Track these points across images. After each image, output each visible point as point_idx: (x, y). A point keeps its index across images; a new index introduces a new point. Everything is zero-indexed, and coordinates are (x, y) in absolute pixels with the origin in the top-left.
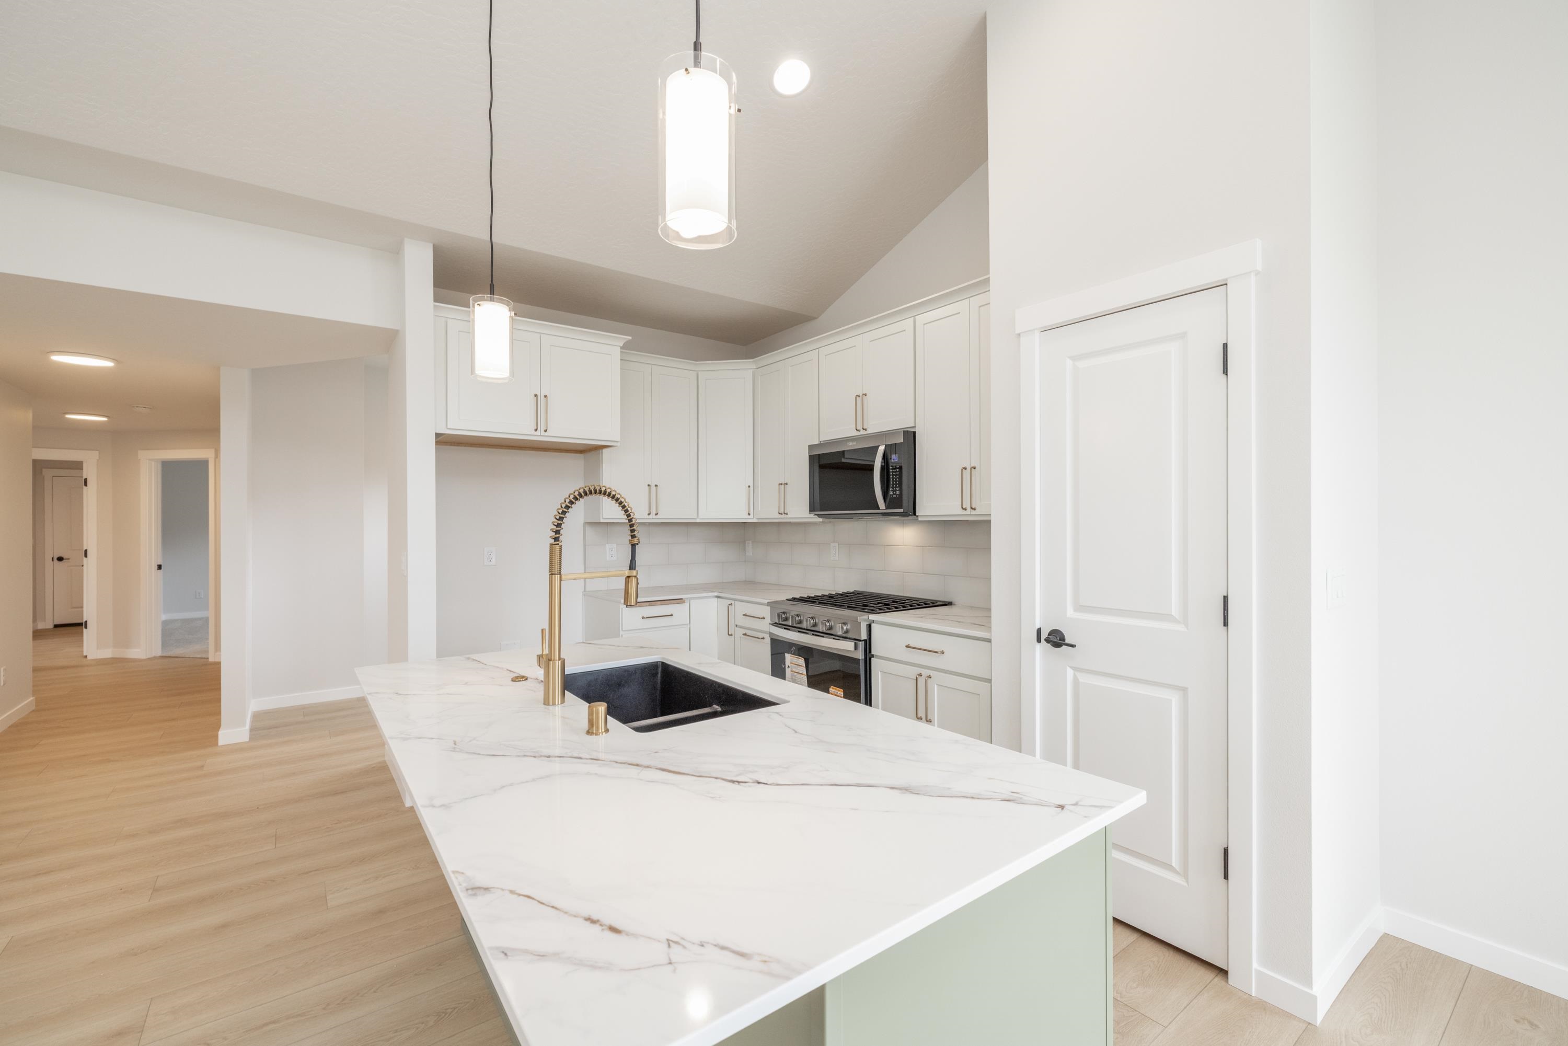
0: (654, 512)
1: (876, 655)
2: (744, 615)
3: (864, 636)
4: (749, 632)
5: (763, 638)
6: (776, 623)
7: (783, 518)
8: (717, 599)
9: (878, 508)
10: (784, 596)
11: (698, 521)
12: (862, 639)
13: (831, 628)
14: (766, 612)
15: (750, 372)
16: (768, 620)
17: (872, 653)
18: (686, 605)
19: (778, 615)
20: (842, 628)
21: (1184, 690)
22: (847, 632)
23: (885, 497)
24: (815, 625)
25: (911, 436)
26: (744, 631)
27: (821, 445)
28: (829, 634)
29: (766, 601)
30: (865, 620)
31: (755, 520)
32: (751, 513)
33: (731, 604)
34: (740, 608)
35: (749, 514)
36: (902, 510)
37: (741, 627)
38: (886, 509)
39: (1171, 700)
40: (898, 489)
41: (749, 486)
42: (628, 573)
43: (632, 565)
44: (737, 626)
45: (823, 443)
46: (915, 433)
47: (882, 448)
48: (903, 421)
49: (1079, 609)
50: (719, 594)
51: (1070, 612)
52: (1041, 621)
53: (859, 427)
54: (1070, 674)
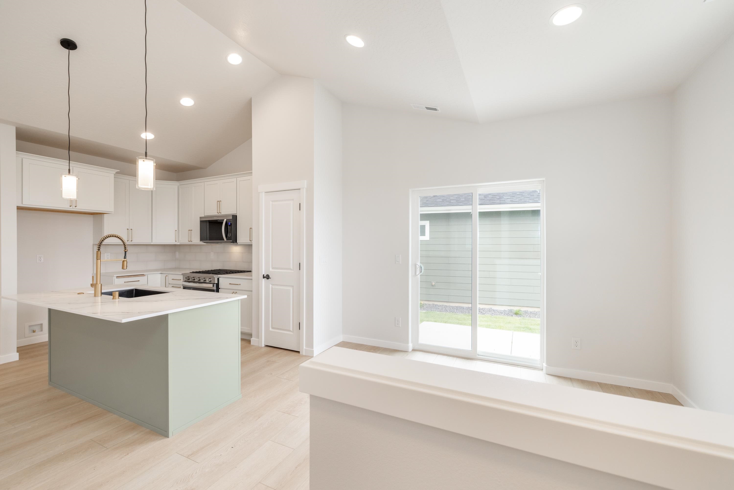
0: (130, 240)
1: (221, 288)
2: (172, 279)
3: (216, 282)
4: (174, 286)
5: (180, 287)
6: (185, 281)
7: (190, 243)
8: (160, 274)
9: (224, 240)
10: (188, 272)
11: (152, 244)
13: (205, 281)
14: (181, 277)
15: (177, 186)
16: (182, 280)
17: (219, 287)
18: (146, 277)
19: (186, 278)
20: (209, 280)
21: (293, 286)
22: (210, 281)
23: (226, 236)
24: (200, 280)
25: (235, 217)
26: (173, 285)
27: (205, 217)
28: (205, 282)
29: (181, 273)
30: (217, 277)
31: (179, 244)
32: (177, 241)
33: (167, 276)
34: (171, 277)
35: (176, 241)
36: (231, 241)
37: (171, 284)
38: (227, 240)
39: (290, 289)
40: (230, 234)
41: (176, 231)
42: (123, 260)
43: (125, 258)
44: (169, 284)
45: (206, 216)
46: (236, 216)
47: (225, 220)
48: (233, 212)
49: (273, 268)
50: (162, 272)
51: (271, 269)
52: (264, 272)
53: (218, 212)
54: (271, 285)
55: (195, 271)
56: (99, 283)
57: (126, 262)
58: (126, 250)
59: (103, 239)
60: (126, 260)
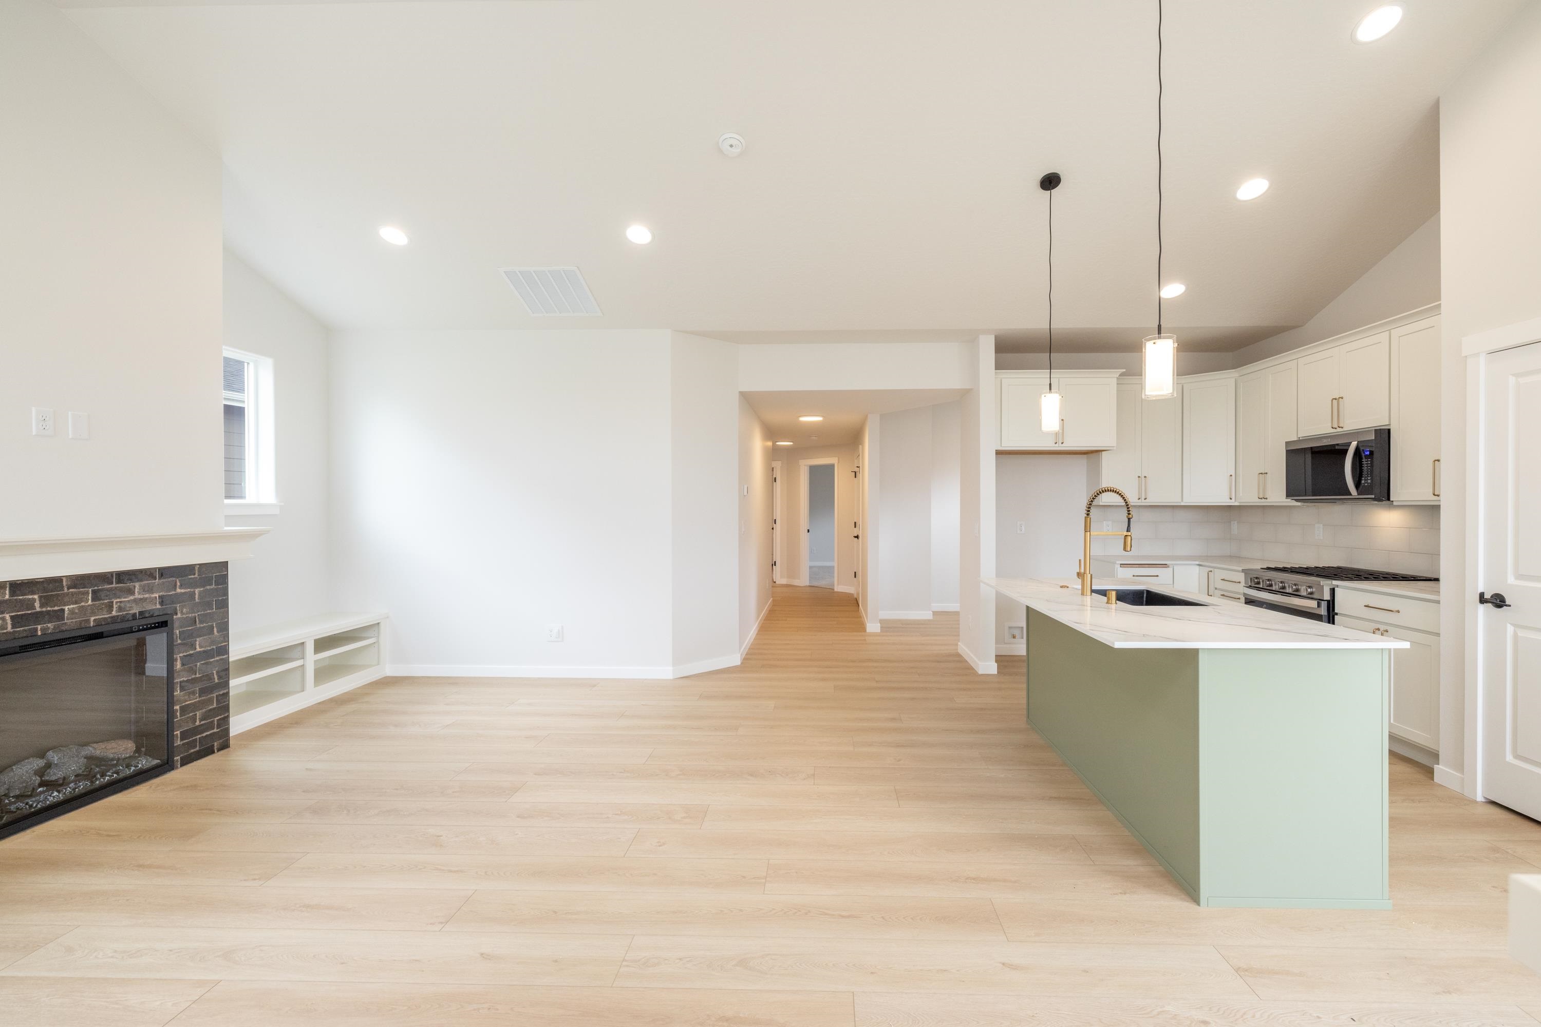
0: (1143, 497)
1: (1340, 614)
2: (1222, 580)
3: (1327, 596)
4: (1226, 594)
5: (1239, 599)
6: (1250, 586)
7: (1263, 503)
8: (1198, 567)
9: (1351, 495)
10: (1258, 566)
11: (1182, 504)
12: (1325, 599)
13: (1297, 590)
14: (1241, 577)
15: (1233, 380)
16: (1243, 584)
17: (1336, 611)
18: (1170, 570)
19: (1251, 579)
20: (1307, 590)
22: (1311, 593)
23: (1358, 485)
24: (1284, 588)
25: (1384, 435)
26: (1221, 592)
27: (1299, 441)
28: (1296, 594)
29: (1240, 569)
30: (1328, 585)
31: (1237, 504)
32: (1233, 497)
33: (1211, 571)
34: (1219, 574)
35: (1231, 499)
36: (1373, 496)
37: (1220, 589)
38: (1358, 495)
40: (1369, 478)
41: (1231, 476)
42: (1125, 533)
43: (1128, 530)
44: (1216, 589)
45: (1301, 439)
46: (1389, 430)
47: (1354, 444)
48: (1379, 421)
49: (1519, 577)
50: (1201, 563)
51: (1511, 580)
52: (1483, 585)
53: (1335, 426)
54: (1510, 629)
55: (1273, 567)
56: (1088, 573)
57: (1129, 538)
58: (1130, 516)
59: (1094, 495)
60: (1129, 534)
